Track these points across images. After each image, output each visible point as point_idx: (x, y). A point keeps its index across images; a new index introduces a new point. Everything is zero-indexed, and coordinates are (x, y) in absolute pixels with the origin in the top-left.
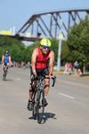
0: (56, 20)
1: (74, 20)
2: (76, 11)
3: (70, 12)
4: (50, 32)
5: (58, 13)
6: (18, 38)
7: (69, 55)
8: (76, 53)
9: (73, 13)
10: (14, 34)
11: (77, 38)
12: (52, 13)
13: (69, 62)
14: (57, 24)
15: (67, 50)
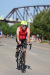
0: (27, 11)
1: (37, 11)
2: (38, 6)
3: (35, 7)
4: (23, 18)
5: (28, 7)
6: (6, 21)
7: (34, 31)
8: (38, 29)
9: (36, 7)
10: (3, 19)
11: (38, 21)
12: (25, 7)
13: (34, 35)
14: (27, 14)
15: (33, 28)
